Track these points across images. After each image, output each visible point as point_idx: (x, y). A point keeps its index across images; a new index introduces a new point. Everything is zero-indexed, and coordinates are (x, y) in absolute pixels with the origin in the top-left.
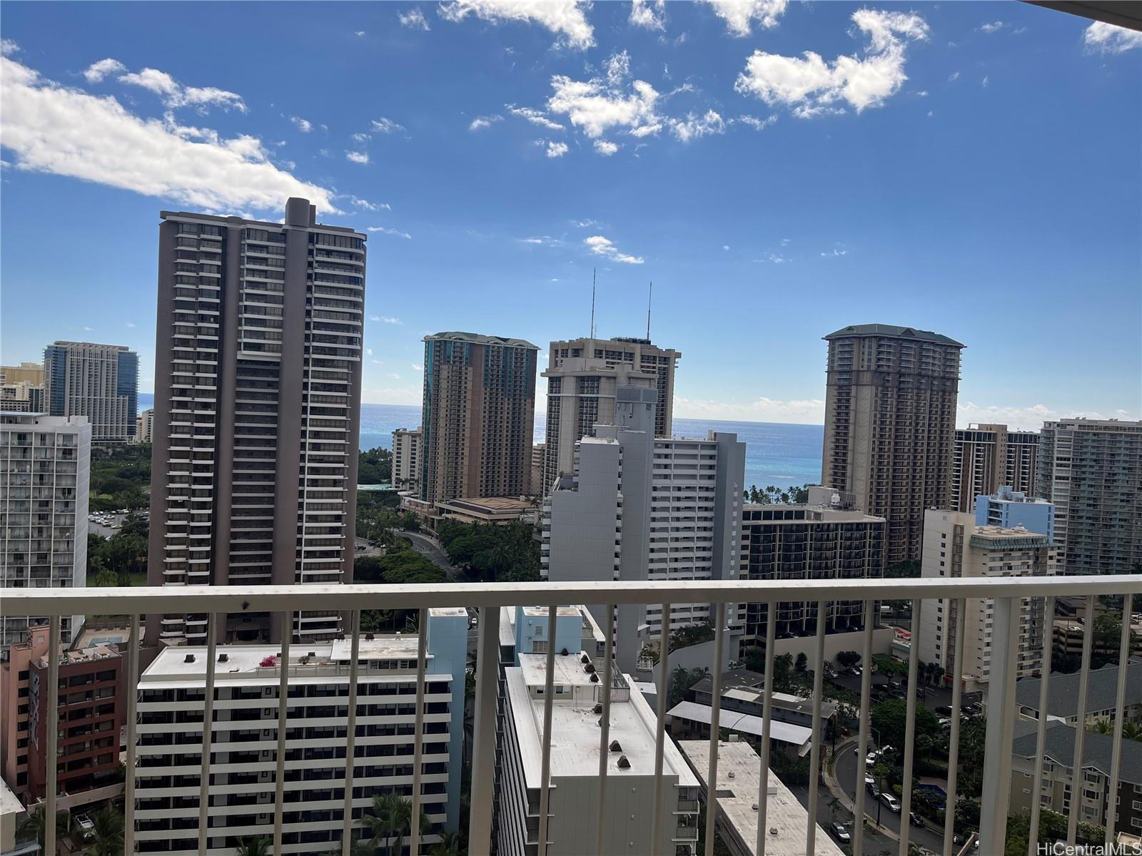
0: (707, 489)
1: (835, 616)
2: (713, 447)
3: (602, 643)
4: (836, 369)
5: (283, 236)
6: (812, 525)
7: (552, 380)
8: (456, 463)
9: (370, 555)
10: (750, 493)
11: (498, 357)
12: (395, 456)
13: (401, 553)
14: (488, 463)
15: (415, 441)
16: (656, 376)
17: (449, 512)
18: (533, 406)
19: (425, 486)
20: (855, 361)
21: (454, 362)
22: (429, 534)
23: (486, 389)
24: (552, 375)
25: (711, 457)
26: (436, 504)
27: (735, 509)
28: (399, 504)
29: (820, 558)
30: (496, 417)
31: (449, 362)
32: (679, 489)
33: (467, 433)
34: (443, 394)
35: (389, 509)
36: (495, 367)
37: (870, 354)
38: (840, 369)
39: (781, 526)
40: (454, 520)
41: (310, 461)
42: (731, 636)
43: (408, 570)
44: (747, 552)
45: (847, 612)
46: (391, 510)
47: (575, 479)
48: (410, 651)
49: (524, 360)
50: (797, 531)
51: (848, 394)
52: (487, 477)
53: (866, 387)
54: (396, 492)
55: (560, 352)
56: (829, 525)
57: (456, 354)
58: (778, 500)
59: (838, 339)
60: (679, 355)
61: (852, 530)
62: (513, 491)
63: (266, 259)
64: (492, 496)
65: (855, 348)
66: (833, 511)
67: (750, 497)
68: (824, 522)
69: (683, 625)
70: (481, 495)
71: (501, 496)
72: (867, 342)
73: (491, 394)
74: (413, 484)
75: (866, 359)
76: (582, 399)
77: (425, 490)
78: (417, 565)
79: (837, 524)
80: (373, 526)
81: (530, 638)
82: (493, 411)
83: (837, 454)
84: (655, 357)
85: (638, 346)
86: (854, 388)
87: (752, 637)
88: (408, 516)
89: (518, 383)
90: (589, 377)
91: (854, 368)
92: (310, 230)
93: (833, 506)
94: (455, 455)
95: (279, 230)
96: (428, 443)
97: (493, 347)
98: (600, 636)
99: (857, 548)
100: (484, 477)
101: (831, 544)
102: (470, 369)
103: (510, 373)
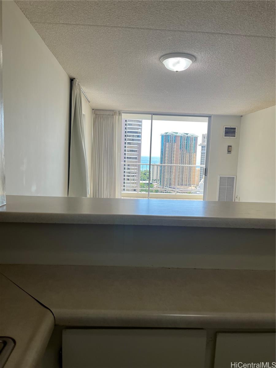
7: (202, 147)
11: (185, 140)
21: (170, 142)
23: (180, 151)
30: (184, 160)
34: (167, 152)
36: (184, 143)
49: (193, 141)
54: (152, 183)
57: (171, 139)
64: (182, 185)
70: (179, 185)
74: (157, 181)
77: (161, 183)
89: (191, 148)
97: (183, 136)
102: (175, 144)
103: (188, 145)
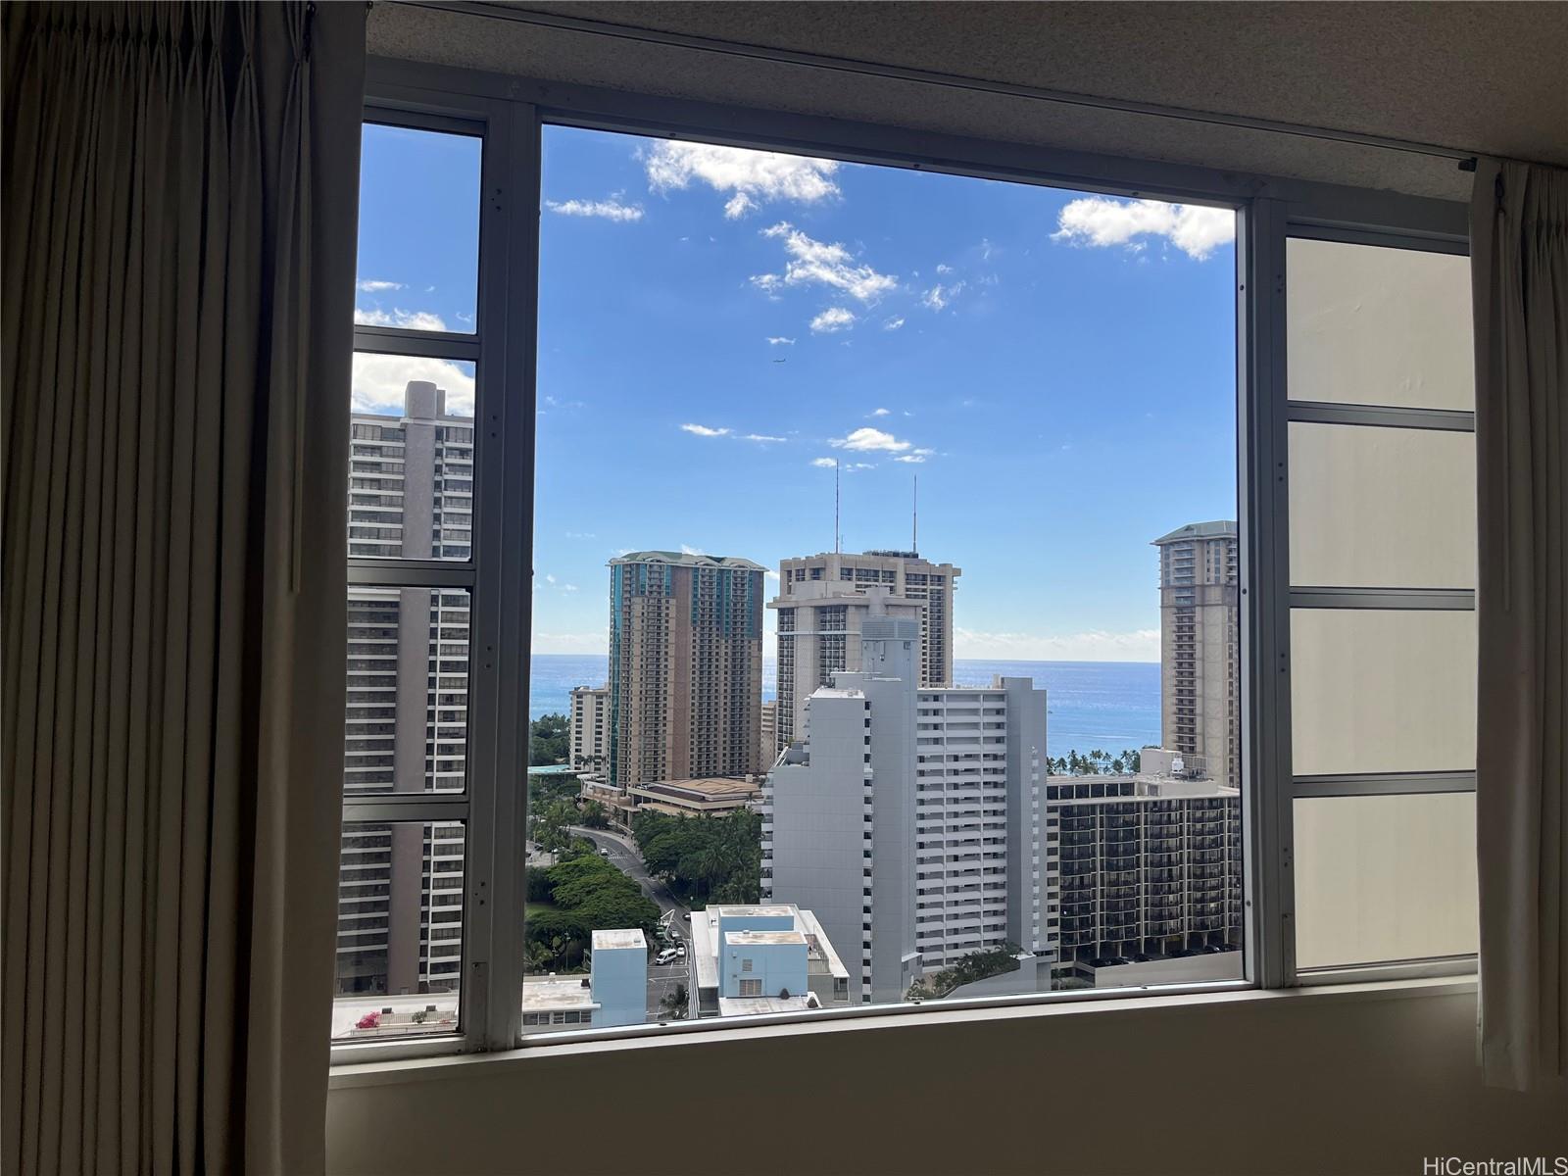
0: (995, 757)
1: (1186, 932)
2: (1001, 697)
3: (843, 981)
4: (1172, 583)
5: (401, 433)
6: (1146, 803)
7: (782, 612)
8: (656, 731)
9: (536, 865)
10: (1067, 761)
11: (711, 583)
12: (574, 724)
13: (579, 860)
14: (700, 729)
15: (601, 703)
16: (926, 603)
17: (647, 800)
18: (760, 649)
19: (614, 765)
20: (1197, 573)
21: (651, 592)
22: (621, 832)
23: (695, 629)
24: (783, 605)
25: (999, 712)
26: (630, 790)
27: (1034, 784)
28: (580, 791)
29: (1159, 849)
30: (710, 666)
31: (643, 592)
32: (956, 758)
33: (671, 689)
34: (636, 638)
35: (565, 799)
36: (707, 598)
37: (1218, 561)
38: (1177, 584)
39: (1102, 806)
40: (654, 811)
41: (440, 736)
42: (1038, 964)
43: (588, 884)
44: (1056, 844)
45: (1204, 926)
46: (569, 801)
47: (806, 749)
48: (568, 998)
49: (746, 587)
50: (1126, 812)
51: (1191, 619)
52: (700, 749)
53: (1215, 609)
54: (576, 774)
55: (794, 574)
56: (1170, 802)
57: (653, 582)
58: (1106, 769)
59: (1172, 544)
60: (957, 572)
61: (1202, 808)
62: (736, 769)
63: (378, 464)
64: (708, 776)
65: (1197, 553)
66: (1176, 782)
67: (1069, 767)
68: (1162, 798)
69: (969, 951)
70: (691, 776)
71: (719, 776)
72: (1212, 546)
73: (702, 635)
74: (599, 763)
75: (1213, 569)
76: (823, 638)
77: (614, 772)
78: (601, 877)
79: (1181, 801)
80: (542, 824)
81: (735, 976)
82: (706, 659)
83: (1181, 701)
84: (925, 576)
85: (901, 561)
86: (1198, 610)
87: (1068, 965)
88: (592, 809)
89: (739, 619)
90: (831, 606)
91: (1197, 581)
92: (437, 423)
93: (1174, 775)
94: (654, 722)
95: (396, 425)
96: (617, 705)
97: (704, 570)
98: (839, 970)
99: (1211, 833)
100: (696, 750)
101: (1174, 828)
102: (673, 601)
103: (728, 604)
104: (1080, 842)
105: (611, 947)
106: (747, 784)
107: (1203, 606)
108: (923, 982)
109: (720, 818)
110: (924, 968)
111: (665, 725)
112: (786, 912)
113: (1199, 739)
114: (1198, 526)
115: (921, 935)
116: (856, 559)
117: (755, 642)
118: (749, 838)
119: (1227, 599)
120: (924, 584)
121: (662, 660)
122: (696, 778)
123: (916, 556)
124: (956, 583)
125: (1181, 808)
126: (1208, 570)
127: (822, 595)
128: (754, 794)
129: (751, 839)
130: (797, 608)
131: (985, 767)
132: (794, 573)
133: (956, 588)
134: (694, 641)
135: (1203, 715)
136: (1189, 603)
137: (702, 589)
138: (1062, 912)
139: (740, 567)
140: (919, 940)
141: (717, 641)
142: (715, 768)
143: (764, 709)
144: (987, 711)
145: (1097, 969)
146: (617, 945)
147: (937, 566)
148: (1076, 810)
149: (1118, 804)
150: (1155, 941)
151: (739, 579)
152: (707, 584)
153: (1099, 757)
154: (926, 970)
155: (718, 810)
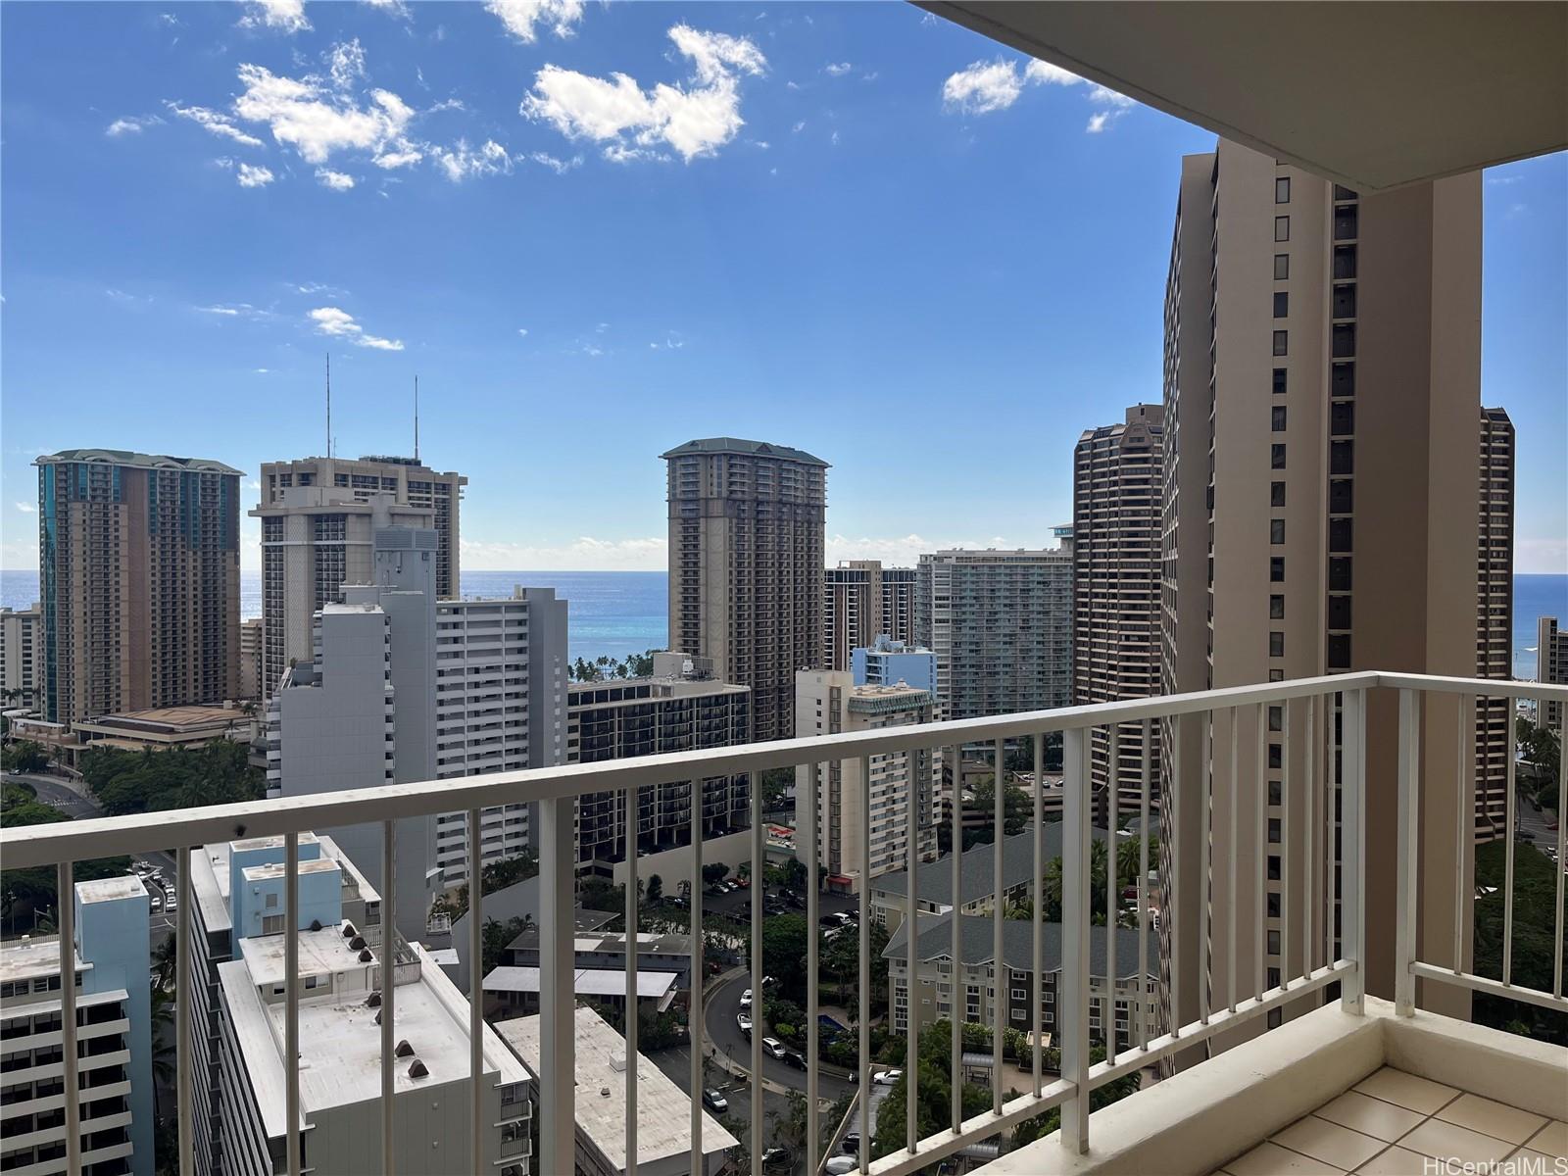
0: (517, 668)
2: (522, 608)
3: (375, 904)
4: (678, 496)
6: (660, 703)
7: (267, 521)
8: (107, 658)
10: (575, 669)
13: (16, 810)
14: (163, 654)
15: (29, 627)
16: (433, 511)
17: (98, 736)
18: (238, 562)
19: (52, 698)
20: (702, 487)
22: (66, 775)
23: (153, 539)
24: (267, 514)
25: (521, 623)
26: (74, 725)
27: (556, 691)
28: (6, 730)
29: (672, 746)
30: (174, 582)
31: (83, 497)
32: (477, 671)
34: (77, 549)
36: (168, 504)
37: (719, 476)
38: (682, 497)
39: (620, 708)
40: (109, 748)
44: (577, 749)
45: (710, 812)
47: (317, 669)
48: (49, 962)
50: (642, 713)
51: (696, 529)
52: (164, 676)
53: (718, 520)
55: (278, 479)
56: (681, 701)
58: (611, 675)
59: (679, 458)
60: (464, 481)
61: (710, 705)
62: (211, 695)
64: (175, 705)
65: (701, 468)
66: (685, 682)
67: (576, 673)
68: (676, 698)
70: (154, 705)
71: (190, 704)
72: (715, 461)
73: (163, 546)
75: (715, 484)
76: (318, 549)
79: (691, 700)
81: (257, 914)
82: (169, 572)
83: (686, 607)
84: (428, 484)
85: (403, 469)
86: (702, 521)
87: (588, 864)
88: (25, 749)
89: (210, 528)
90: (328, 515)
91: (702, 495)
93: (685, 676)
94: (104, 646)
96: (53, 629)
97: (163, 472)
98: (369, 894)
99: (717, 727)
100: (159, 676)
101: (685, 726)
102: (123, 508)
103: (195, 512)
104: (599, 746)
105: (103, 899)
106: (226, 711)
107: (706, 517)
108: (447, 897)
109: (195, 750)
110: (446, 883)
111: (118, 650)
112: (309, 839)
113: (702, 642)
114: (703, 442)
115: (442, 850)
116: (350, 465)
117: (230, 554)
118: (234, 769)
119: (729, 512)
120: (428, 493)
121: (112, 575)
122: (160, 708)
123: (418, 463)
124: (463, 492)
125: (691, 707)
126: (711, 485)
127: (317, 502)
128: (234, 721)
129: (237, 770)
130: (287, 516)
131: (507, 678)
132: (276, 477)
133: (463, 498)
134: (153, 553)
135: (706, 620)
136: (694, 515)
137: (161, 494)
138: (582, 814)
139: (209, 469)
140: (440, 855)
141: (183, 553)
142: (184, 695)
143: (244, 628)
144: (509, 623)
145: (615, 865)
146: (110, 896)
147: (442, 474)
148: (595, 715)
149: (634, 706)
150: (667, 831)
151: (209, 483)
152: (168, 488)
153: (605, 663)
154: (448, 884)
155: (192, 741)
